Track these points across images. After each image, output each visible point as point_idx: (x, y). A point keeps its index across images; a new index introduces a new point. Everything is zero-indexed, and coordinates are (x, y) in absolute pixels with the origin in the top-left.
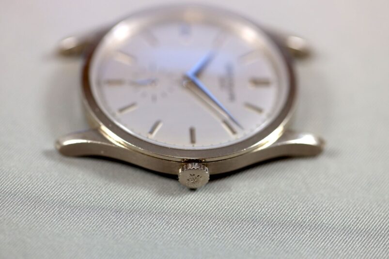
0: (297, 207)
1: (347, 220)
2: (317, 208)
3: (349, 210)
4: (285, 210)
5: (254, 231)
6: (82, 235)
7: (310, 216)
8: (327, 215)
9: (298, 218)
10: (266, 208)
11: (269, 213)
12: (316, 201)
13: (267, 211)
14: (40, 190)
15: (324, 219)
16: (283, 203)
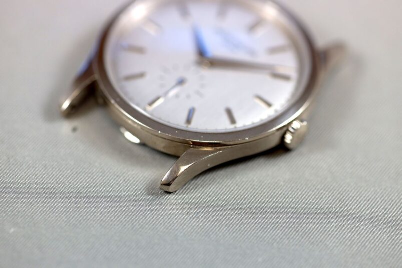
0: (322, 197)
1: (375, 211)
2: (343, 197)
3: (376, 200)
4: (310, 199)
5: (278, 222)
6: (99, 225)
7: (336, 206)
8: (354, 205)
9: (324, 208)
10: (291, 198)
11: (293, 203)
12: (342, 190)
13: (291, 202)
14: (56, 180)
15: (351, 209)
16: (309, 193)
